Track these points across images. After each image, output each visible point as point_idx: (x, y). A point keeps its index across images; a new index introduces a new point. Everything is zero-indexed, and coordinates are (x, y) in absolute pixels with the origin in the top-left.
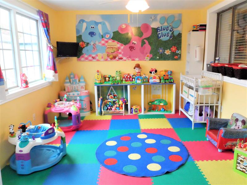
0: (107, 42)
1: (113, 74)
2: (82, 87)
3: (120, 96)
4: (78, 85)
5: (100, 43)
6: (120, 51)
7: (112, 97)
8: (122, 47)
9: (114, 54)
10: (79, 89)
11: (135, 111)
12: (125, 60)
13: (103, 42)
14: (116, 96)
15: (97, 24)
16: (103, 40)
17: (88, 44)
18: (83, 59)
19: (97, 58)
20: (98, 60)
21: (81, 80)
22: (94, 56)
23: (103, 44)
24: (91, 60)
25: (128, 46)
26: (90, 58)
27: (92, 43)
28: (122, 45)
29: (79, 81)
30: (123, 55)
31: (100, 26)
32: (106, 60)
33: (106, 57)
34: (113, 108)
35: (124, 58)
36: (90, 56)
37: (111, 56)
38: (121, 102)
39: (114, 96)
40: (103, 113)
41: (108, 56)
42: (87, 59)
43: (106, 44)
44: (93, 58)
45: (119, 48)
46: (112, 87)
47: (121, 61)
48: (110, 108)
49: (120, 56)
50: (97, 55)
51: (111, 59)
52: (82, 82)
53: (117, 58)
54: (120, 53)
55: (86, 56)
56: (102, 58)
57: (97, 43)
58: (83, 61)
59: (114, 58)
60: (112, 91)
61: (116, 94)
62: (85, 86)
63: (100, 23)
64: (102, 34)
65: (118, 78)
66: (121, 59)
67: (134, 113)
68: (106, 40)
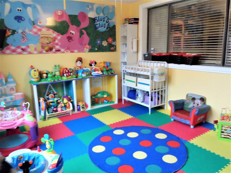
0: (40, 30)
1: (50, 69)
2: (12, 89)
3: (61, 94)
4: (5, 87)
5: (31, 31)
6: (56, 41)
7: (52, 97)
8: (59, 38)
9: (50, 45)
10: (8, 92)
11: (82, 108)
12: (64, 53)
13: (35, 30)
14: (56, 94)
15: (25, 6)
16: (35, 27)
17: (14, 32)
18: (8, 52)
19: (29, 50)
20: (30, 53)
21: (9, 80)
22: (24, 47)
23: (36, 33)
24: (20, 53)
25: (65, 36)
26: (19, 50)
27: (20, 31)
28: (58, 35)
29: (6, 81)
30: (61, 46)
31: (29, 10)
32: (41, 52)
33: (40, 48)
34: (59, 109)
35: (62, 50)
36: (18, 47)
37: (47, 48)
38: (65, 101)
39: (54, 94)
40: (47, 117)
41: (43, 48)
42: (14, 51)
43: (39, 33)
44: (23, 50)
45: (55, 38)
46: (50, 85)
47: (58, 54)
48: (55, 109)
49: (58, 47)
50: (28, 47)
51: (47, 51)
52: (10, 83)
53: (54, 50)
54: (57, 44)
55: (13, 48)
56: (35, 49)
57: (27, 31)
58: (9, 54)
59: (51, 49)
60: (50, 89)
61: (55, 92)
62: (16, 87)
63: (30, 6)
64: (32, 20)
65: (57, 73)
66: (58, 51)
67: (82, 110)
68: (39, 27)
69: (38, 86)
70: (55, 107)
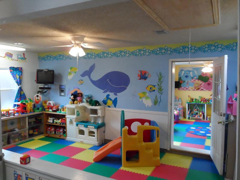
0: (195, 81)
1: (197, 98)
2: (180, 104)
3: (201, 111)
4: (177, 103)
5: (191, 81)
6: (202, 85)
7: (196, 111)
8: (203, 84)
9: (199, 87)
10: (178, 104)
11: (209, 119)
12: (205, 91)
13: (193, 81)
14: (198, 110)
15: (190, 71)
16: (193, 80)
17: (184, 82)
18: (181, 89)
19: (189, 89)
20: (189, 90)
21: (179, 100)
22: (187, 88)
23: (193, 82)
24: (185, 90)
25: (207, 83)
26: (185, 89)
27: (186, 81)
28: (203, 83)
29: (178, 100)
30: (203, 88)
31: (191, 73)
32: (194, 90)
33: (194, 88)
34: (196, 116)
35: (204, 90)
36: (185, 88)
37: (197, 88)
38: (201, 113)
39: (197, 110)
40: (190, 118)
41: (195, 88)
42: (183, 89)
43: (194, 82)
44: (187, 89)
45: (201, 84)
46: (196, 105)
47: (202, 91)
48: (194, 116)
49: (202, 88)
50: (189, 88)
51: (197, 90)
52: (180, 101)
53: (200, 89)
54: (202, 87)
55: (183, 88)
56: (192, 89)
57: (189, 81)
58: (181, 90)
59: (199, 89)
60: (196, 107)
61: (198, 109)
62: (182, 103)
63: (191, 71)
64: (192, 77)
65: (200, 100)
66: (202, 90)
67: (208, 120)
68: (194, 80)
69: (188, 104)
70: (194, 115)
